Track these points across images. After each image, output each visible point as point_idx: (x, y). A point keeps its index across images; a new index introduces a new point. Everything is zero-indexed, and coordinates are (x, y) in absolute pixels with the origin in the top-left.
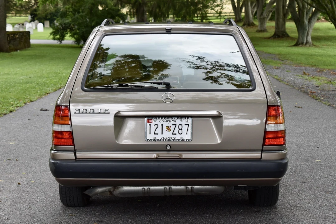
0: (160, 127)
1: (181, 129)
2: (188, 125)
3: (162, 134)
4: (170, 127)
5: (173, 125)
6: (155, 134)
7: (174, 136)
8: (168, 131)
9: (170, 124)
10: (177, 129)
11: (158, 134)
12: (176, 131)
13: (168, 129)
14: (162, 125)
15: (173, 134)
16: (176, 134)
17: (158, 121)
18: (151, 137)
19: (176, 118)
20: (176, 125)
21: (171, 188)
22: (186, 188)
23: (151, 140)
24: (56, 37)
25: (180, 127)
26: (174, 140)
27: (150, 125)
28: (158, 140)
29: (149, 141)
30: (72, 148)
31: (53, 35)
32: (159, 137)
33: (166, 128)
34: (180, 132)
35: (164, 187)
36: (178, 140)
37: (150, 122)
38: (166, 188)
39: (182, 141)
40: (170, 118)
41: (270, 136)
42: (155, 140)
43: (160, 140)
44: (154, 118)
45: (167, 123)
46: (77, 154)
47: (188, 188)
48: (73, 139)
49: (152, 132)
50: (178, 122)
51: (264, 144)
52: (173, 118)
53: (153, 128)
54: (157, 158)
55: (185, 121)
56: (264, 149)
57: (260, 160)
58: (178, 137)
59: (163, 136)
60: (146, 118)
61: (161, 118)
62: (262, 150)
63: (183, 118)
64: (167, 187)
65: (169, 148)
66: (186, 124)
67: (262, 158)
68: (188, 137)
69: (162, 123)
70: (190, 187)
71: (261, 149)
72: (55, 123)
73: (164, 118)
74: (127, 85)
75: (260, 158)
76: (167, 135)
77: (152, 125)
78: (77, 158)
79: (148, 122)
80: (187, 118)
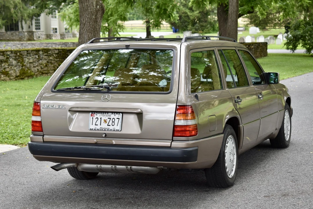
0: (99, 119)
1: (114, 122)
2: (118, 119)
3: (100, 125)
4: (107, 120)
5: (108, 118)
6: (95, 125)
7: (109, 127)
8: (105, 123)
9: (106, 118)
10: (111, 122)
11: (97, 125)
12: (110, 124)
13: (105, 122)
14: (101, 118)
15: (108, 125)
16: (110, 125)
17: (99, 116)
18: (93, 127)
19: (111, 113)
20: (110, 118)
21: (116, 167)
22: (127, 167)
23: (92, 129)
24: (289, 47)
25: (113, 121)
26: (108, 130)
27: (93, 118)
28: (97, 129)
29: (91, 130)
30: (41, 133)
31: (287, 45)
32: (98, 127)
33: (103, 120)
34: (113, 124)
35: (111, 166)
36: (111, 130)
37: (93, 116)
38: (112, 166)
39: (113, 131)
40: (107, 113)
41: (178, 129)
42: (95, 130)
43: (99, 130)
44: (96, 113)
45: (105, 117)
46: (44, 138)
47: (128, 167)
48: (42, 127)
49: (94, 123)
50: (112, 116)
51: (173, 136)
52: (109, 113)
53: (95, 120)
54: (96, 143)
55: (117, 116)
56: (174, 139)
57: (170, 147)
58: (111, 127)
59: (101, 126)
60: (91, 113)
61: (100, 113)
62: (173, 140)
63: (116, 113)
64: (114, 166)
65: (104, 136)
66: (117, 118)
67: (172, 146)
68: (118, 128)
69: (101, 117)
70: (129, 167)
71: (171, 139)
72: (33, 115)
73: (102, 113)
74: (80, 88)
75: (170, 146)
76: (104, 126)
77: (94, 118)
78: (44, 140)
79: (91, 116)
80: (118, 114)
